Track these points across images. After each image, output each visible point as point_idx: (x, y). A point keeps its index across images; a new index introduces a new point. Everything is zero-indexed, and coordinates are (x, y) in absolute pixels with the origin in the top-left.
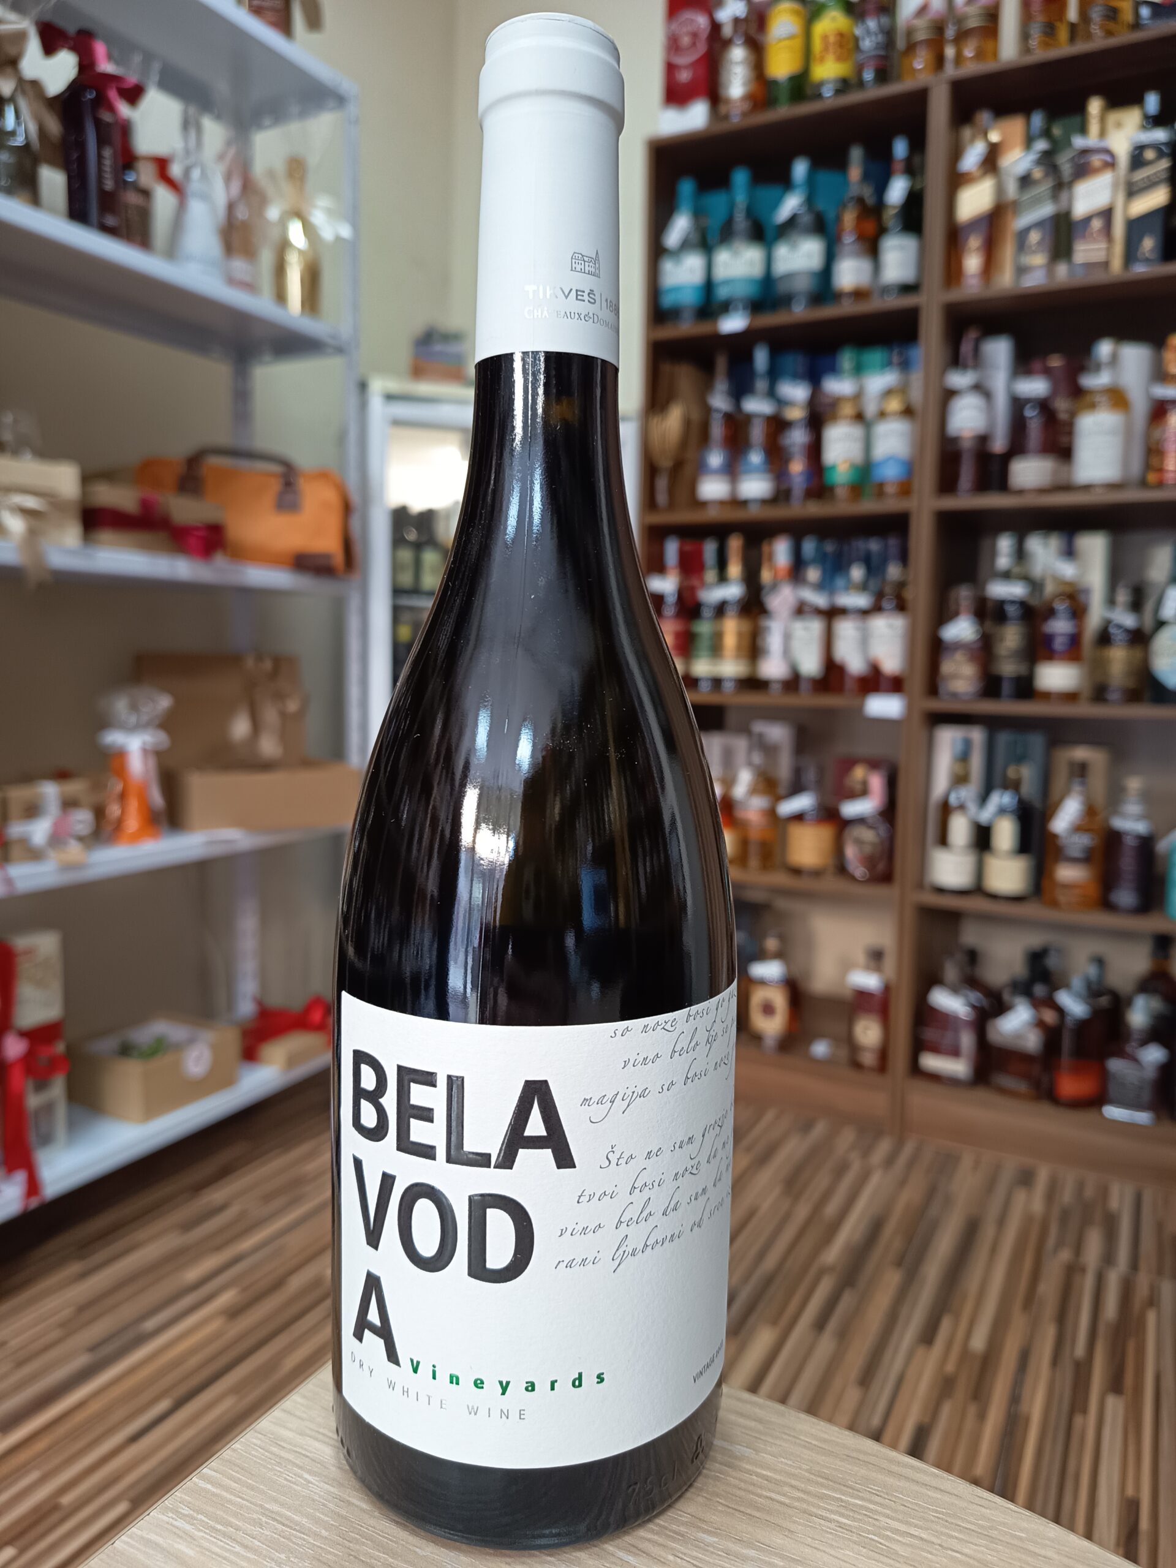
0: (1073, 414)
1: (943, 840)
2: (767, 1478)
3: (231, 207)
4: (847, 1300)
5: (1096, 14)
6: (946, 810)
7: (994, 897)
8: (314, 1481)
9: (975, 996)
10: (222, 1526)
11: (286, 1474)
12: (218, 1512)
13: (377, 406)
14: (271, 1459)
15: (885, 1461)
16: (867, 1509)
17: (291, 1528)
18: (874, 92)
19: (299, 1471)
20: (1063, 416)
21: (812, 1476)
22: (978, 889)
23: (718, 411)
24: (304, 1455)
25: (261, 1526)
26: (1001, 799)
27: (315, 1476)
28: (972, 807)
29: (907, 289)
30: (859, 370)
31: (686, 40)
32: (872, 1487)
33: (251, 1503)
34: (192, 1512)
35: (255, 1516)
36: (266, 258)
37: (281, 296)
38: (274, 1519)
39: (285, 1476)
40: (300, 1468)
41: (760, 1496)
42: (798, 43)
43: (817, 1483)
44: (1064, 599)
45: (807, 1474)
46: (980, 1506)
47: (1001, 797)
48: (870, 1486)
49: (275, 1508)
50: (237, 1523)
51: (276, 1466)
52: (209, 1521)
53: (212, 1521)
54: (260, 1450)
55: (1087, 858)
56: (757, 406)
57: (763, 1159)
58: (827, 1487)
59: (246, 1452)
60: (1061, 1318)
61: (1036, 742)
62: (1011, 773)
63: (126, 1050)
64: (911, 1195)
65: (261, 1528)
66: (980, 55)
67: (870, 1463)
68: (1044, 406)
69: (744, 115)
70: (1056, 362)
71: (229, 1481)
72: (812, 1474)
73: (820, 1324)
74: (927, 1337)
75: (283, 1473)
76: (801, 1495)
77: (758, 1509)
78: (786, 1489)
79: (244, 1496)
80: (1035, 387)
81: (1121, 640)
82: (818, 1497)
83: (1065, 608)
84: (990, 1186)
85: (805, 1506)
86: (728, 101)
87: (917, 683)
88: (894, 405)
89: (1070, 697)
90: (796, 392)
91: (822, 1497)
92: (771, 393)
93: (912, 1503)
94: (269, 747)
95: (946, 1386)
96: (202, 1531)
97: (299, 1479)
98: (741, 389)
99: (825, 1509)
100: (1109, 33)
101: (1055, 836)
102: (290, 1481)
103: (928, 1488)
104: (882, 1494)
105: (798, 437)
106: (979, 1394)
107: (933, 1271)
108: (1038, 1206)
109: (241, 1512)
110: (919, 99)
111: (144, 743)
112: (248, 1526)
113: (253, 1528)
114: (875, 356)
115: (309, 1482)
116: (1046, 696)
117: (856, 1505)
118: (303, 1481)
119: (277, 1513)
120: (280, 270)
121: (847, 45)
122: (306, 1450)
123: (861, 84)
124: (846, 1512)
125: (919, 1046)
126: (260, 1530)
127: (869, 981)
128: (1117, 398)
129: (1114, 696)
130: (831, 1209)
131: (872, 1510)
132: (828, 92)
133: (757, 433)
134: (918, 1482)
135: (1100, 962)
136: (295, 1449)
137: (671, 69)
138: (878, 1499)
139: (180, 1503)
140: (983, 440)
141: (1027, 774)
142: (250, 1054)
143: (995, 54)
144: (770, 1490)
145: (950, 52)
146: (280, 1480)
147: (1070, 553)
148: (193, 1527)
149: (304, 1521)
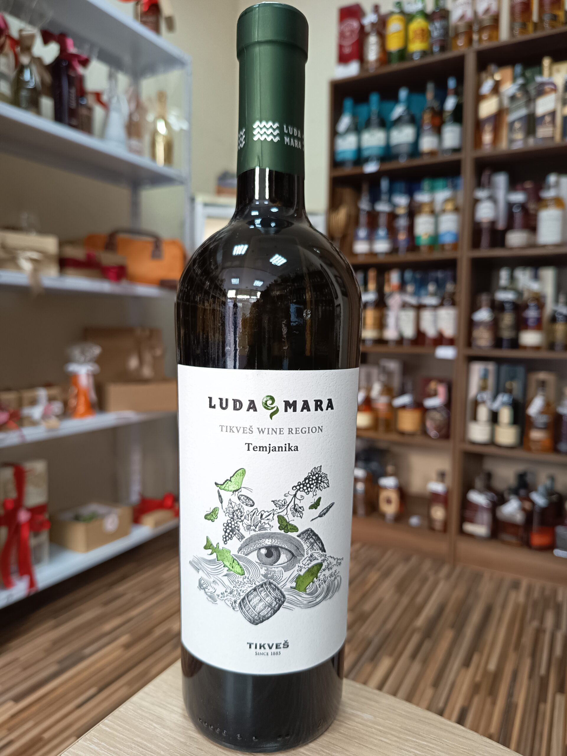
0: (537, 211)
1: (475, 418)
2: (380, 731)
3: (131, 115)
4: (427, 645)
5: (547, 18)
6: (476, 404)
7: (500, 446)
8: (158, 727)
9: (491, 494)
10: (113, 748)
11: (144, 723)
12: (111, 742)
13: (200, 210)
14: (138, 716)
15: (439, 723)
16: (429, 747)
17: (146, 750)
18: (438, 57)
19: (151, 722)
20: (532, 212)
21: (402, 730)
22: (492, 443)
23: (364, 210)
24: (153, 714)
25: (132, 748)
26: (503, 398)
27: (159, 725)
28: (489, 403)
29: (456, 150)
30: (432, 190)
31: (348, 34)
32: (432, 736)
33: (127, 737)
34: (99, 741)
35: (129, 744)
36: (147, 139)
37: (153, 156)
38: (138, 746)
39: (144, 724)
40: (152, 721)
41: (376, 739)
42: (402, 34)
43: (405, 733)
44: (534, 300)
45: (399, 729)
46: (486, 746)
47: (503, 397)
48: (431, 735)
49: (139, 740)
50: (120, 747)
51: (140, 719)
52: (107, 746)
53: (108, 745)
54: (132, 711)
55: (546, 427)
56: (382, 207)
57: (386, 574)
58: (409, 735)
59: (125, 712)
60: (534, 654)
61: (520, 370)
62: (508, 385)
63: (77, 518)
64: (459, 593)
65: (131, 749)
66: (490, 38)
67: (431, 724)
68: (523, 206)
69: (377, 69)
70: (528, 185)
71: (117, 726)
72: (402, 729)
73: (414, 656)
74: (467, 663)
75: (143, 723)
76: (396, 739)
77: (375, 746)
78: (389, 736)
79: (124, 734)
80: (518, 197)
81: (562, 321)
82: (405, 740)
83: (533, 306)
84: (498, 589)
85: (398, 744)
86: (367, 62)
87: (462, 341)
88: (450, 206)
89: (537, 348)
90: (402, 201)
91: (407, 740)
92: (390, 201)
93: (451, 744)
94: (147, 372)
95: (476, 688)
96: (103, 750)
97: (150, 726)
98: (375, 198)
99: (408, 746)
100: (553, 27)
101: (529, 417)
102: (146, 727)
103: (460, 737)
104: (436, 739)
105: (402, 222)
106: (493, 692)
107: (469, 631)
108: (522, 599)
109: (123, 741)
110: (460, 60)
111: (88, 371)
112: (126, 749)
113: (128, 749)
114: (440, 183)
115: (156, 728)
116: (525, 348)
117: (424, 744)
118: (153, 727)
119: (139, 742)
120: (153, 145)
121: (425, 34)
122: (154, 712)
123: (432, 53)
124: (418, 748)
125: (463, 519)
126: (131, 751)
127: (438, 487)
128: (558, 202)
129: (558, 348)
130: (419, 599)
131: (431, 747)
132: (416, 57)
133: (383, 220)
134: (454, 734)
135: (552, 478)
136: (149, 711)
137: (341, 47)
138: (434, 742)
139: (93, 736)
140: (493, 223)
141: (516, 386)
142: (136, 520)
143: (497, 37)
144: (381, 736)
145: (475, 37)
146: (142, 726)
147: (536, 277)
148: (99, 748)
149: (153, 747)
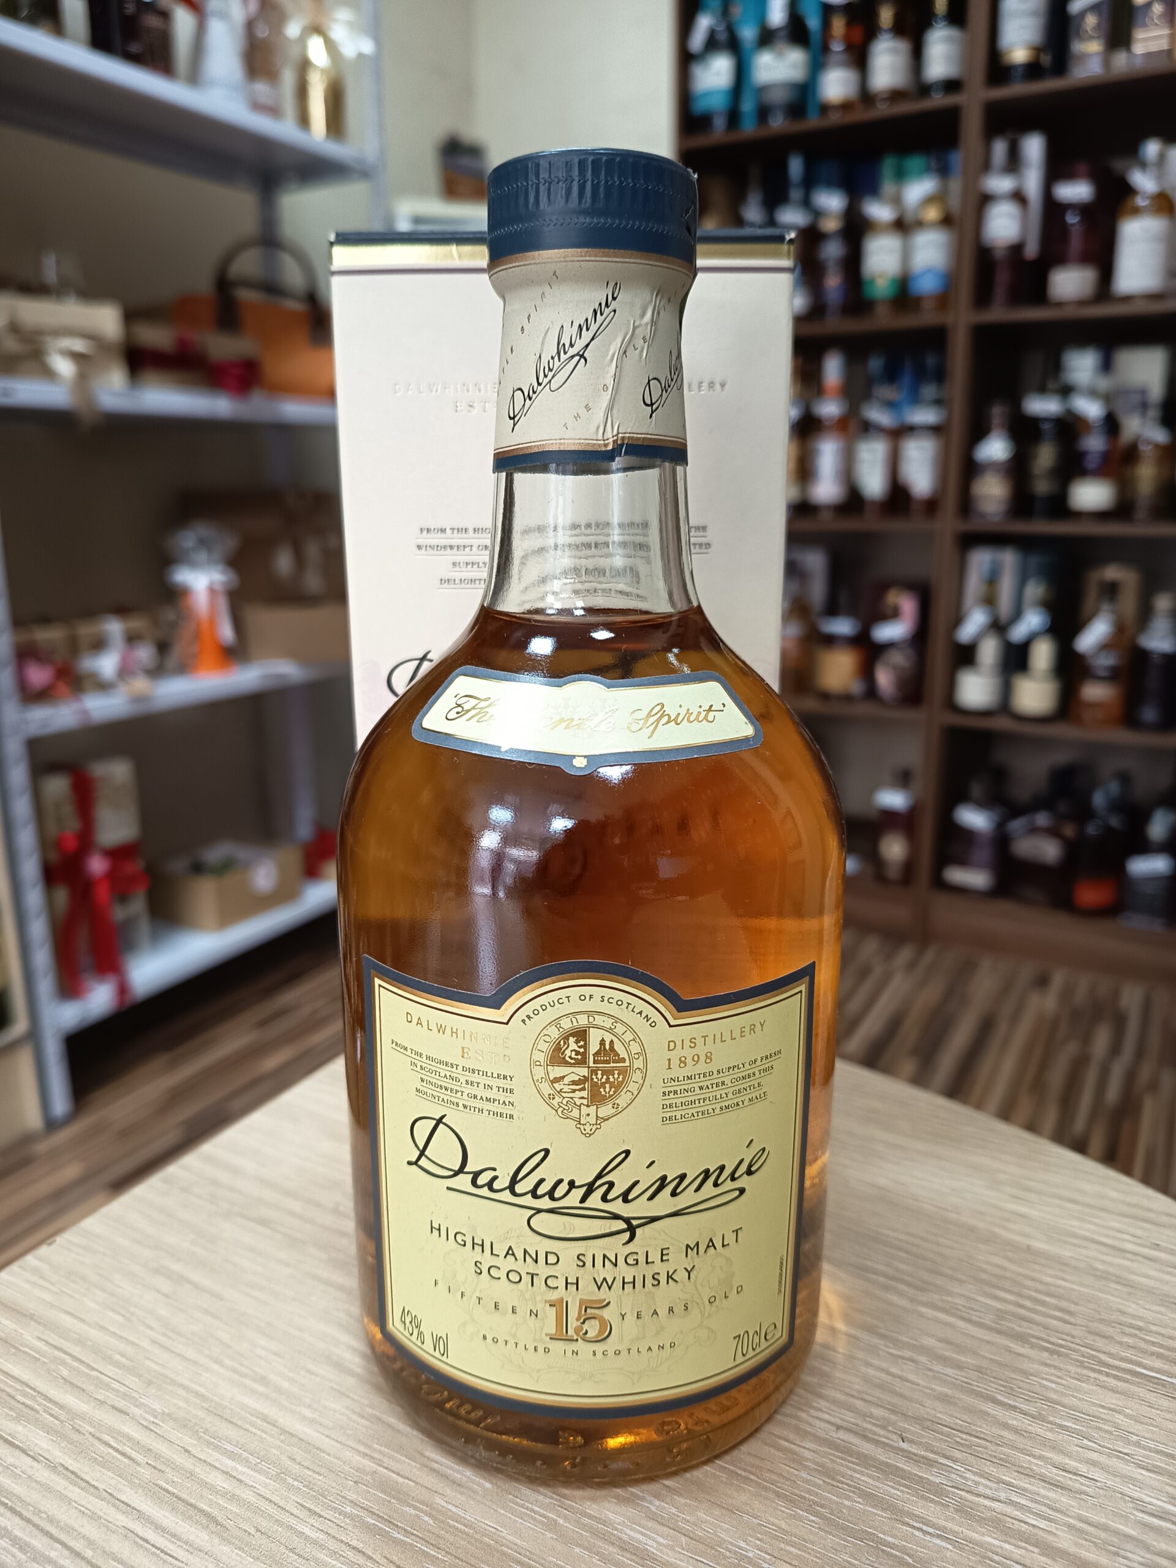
0: (1115, 220)
1: (970, 663)
3: (250, 26)
7: (1020, 717)
22: (1004, 709)
26: (1035, 617)
29: (951, 86)
30: (901, 174)
36: (288, 77)
37: (304, 120)
55: (1114, 676)
56: (792, 217)
60: (1067, 1097)
63: (198, 868)
68: (1088, 211)
80: (1077, 191)
81: (1150, 457)
84: (1006, 989)
87: (950, 504)
88: (932, 214)
89: (1101, 516)
90: (832, 202)
92: (807, 203)
94: (312, 582)
98: (774, 199)
101: (1079, 655)
105: (833, 251)
108: (1051, 1007)
111: (212, 581)
114: (915, 162)
116: (1078, 515)
120: (302, 92)
125: (944, 859)
127: (894, 799)
129: (1140, 514)
140: (1017, 249)
142: (312, 871)
147: (1108, 367)
